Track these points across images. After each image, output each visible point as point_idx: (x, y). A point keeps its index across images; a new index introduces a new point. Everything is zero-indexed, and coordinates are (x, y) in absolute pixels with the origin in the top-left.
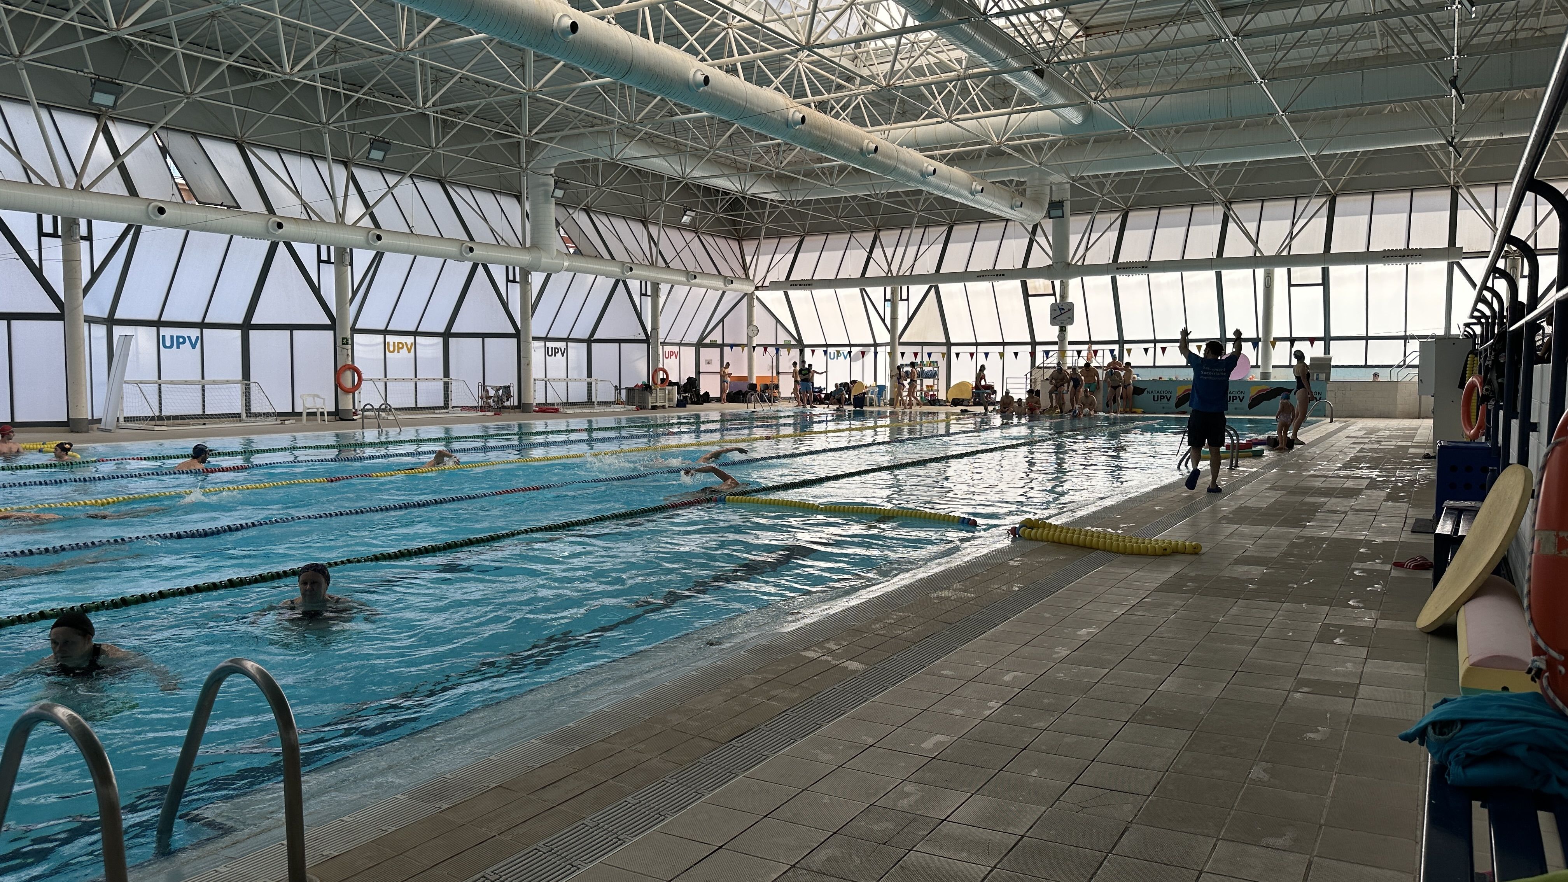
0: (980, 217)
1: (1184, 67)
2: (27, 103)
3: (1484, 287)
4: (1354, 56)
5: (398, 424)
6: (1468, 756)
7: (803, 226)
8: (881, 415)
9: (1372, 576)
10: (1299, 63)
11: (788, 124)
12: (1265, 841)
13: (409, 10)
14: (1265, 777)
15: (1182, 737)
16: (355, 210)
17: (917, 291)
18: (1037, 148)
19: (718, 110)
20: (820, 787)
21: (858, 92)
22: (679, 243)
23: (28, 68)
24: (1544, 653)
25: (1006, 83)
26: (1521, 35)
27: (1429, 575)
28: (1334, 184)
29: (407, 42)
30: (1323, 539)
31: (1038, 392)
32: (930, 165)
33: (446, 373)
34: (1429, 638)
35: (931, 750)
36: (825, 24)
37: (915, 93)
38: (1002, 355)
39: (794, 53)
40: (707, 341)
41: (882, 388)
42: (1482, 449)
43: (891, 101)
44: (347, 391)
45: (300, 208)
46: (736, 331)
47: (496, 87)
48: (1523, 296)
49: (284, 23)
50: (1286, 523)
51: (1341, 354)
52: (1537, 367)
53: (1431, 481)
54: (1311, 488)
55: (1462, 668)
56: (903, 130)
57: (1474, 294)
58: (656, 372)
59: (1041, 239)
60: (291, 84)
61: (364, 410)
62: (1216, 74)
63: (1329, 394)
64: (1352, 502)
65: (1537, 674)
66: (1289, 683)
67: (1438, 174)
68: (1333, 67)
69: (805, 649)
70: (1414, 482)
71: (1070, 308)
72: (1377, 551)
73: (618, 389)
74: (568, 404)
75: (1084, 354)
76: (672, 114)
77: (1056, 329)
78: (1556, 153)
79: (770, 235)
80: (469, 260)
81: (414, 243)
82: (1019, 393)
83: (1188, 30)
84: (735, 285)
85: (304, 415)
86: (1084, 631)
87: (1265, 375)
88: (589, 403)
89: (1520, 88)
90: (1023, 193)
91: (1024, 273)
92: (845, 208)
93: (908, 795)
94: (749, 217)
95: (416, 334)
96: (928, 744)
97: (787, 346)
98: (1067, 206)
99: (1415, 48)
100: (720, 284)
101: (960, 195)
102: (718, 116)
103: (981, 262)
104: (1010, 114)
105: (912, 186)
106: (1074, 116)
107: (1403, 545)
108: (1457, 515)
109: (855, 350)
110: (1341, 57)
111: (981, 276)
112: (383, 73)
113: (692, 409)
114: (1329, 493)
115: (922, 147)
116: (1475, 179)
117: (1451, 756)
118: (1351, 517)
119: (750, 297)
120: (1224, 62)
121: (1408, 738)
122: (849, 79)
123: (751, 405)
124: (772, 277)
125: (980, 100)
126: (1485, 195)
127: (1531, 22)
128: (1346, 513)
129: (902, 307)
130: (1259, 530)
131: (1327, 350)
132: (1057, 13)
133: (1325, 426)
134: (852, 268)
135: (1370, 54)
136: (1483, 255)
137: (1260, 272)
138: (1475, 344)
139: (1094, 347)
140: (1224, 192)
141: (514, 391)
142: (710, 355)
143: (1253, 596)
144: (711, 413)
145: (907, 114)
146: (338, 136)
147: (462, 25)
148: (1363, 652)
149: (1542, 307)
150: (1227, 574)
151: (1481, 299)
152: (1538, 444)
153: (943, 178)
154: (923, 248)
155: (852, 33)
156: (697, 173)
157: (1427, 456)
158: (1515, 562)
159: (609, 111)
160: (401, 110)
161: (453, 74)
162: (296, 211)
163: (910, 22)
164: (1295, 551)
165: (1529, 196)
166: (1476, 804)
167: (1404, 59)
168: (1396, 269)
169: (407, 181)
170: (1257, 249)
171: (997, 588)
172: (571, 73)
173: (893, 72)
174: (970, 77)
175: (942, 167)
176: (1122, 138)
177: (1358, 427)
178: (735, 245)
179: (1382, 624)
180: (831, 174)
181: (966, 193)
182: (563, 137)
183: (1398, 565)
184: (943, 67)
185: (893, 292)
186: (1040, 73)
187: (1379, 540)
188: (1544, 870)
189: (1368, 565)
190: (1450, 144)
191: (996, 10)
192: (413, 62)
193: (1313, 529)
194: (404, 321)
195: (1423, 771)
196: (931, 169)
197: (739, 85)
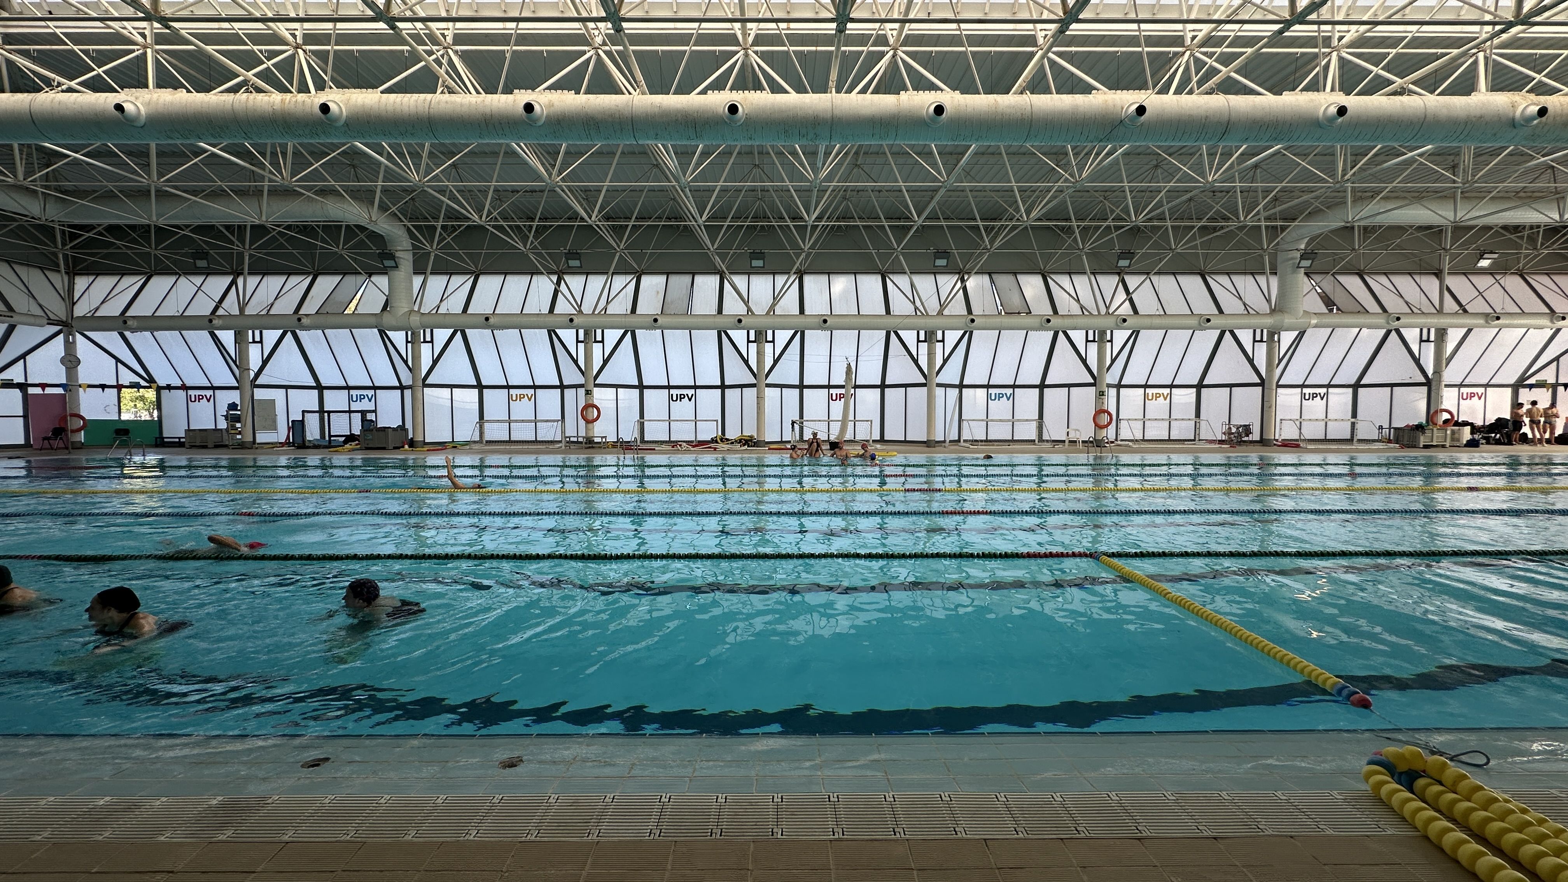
23: (901, 253)
40: (1531, 381)
44: (1101, 427)
58: (1437, 412)
73: (1387, 428)
74: (1326, 441)
80: (1211, 328)
85: (1067, 442)
88: (1350, 440)
95: (1171, 386)
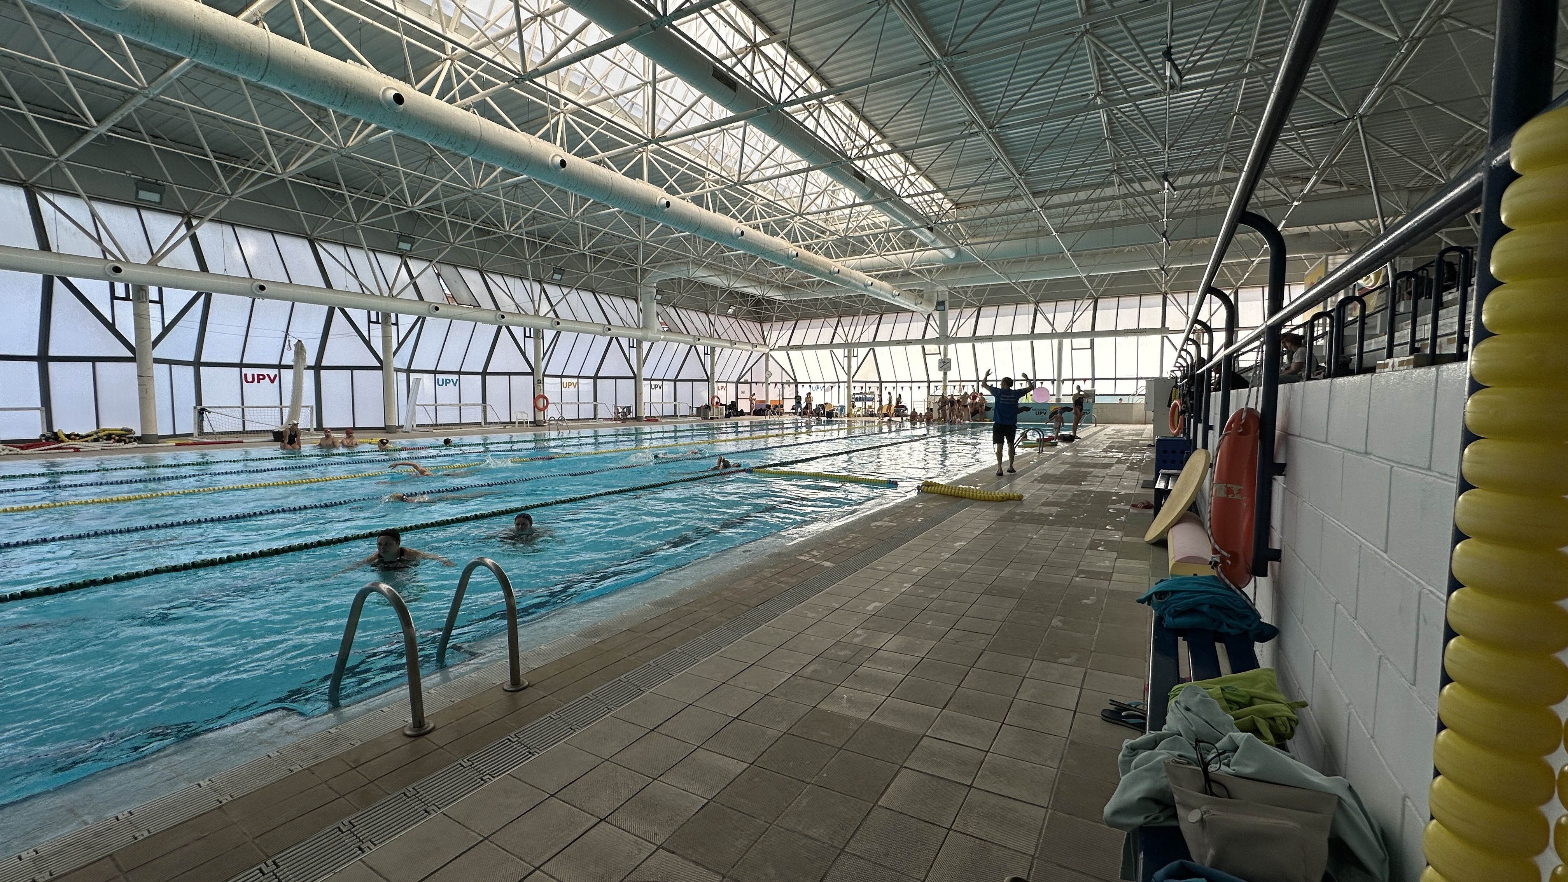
0: (898, 310)
1: (1012, 226)
2: (362, 248)
3: (1182, 349)
4: (1108, 219)
5: (568, 428)
6: (1175, 611)
7: (797, 315)
8: (842, 422)
9: (1120, 512)
10: (1077, 224)
11: (788, 257)
12: (1060, 660)
13: (576, 195)
14: (1060, 624)
15: (1014, 602)
16: (545, 308)
17: (863, 351)
18: (930, 271)
19: (749, 250)
20: (809, 631)
21: (829, 239)
22: (727, 325)
23: (361, 227)
24: (1219, 553)
25: (912, 235)
26: (1202, 208)
27: (1152, 512)
28: (1096, 292)
29: (574, 214)
30: (1092, 492)
31: (931, 410)
32: (869, 280)
33: (595, 400)
34: (1152, 547)
35: (872, 611)
36: (809, 201)
37: (860, 240)
38: (911, 388)
39: (792, 218)
40: (742, 380)
41: (843, 407)
42: (1181, 441)
43: (847, 244)
44: (540, 410)
45: (514, 307)
46: (758, 374)
47: (624, 238)
48: (1205, 355)
49: (505, 203)
50: (1071, 483)
51: (1101, 388)
52: (1213, 394)
53: (1152, 459)
54: (1083, 463)
55: (1171, 563)
56: (854, 261)
57: (1177, 354)
58: (713, 398)
59: (932, 322)
60: (509, 237)
61: (550, 420)
62: (1030, 230)
63: (1094, 411)
64: (1108, 471)
65: (1215, 565)
66: (1073, 572)
67: (1155, 286)
68: (1096, 226)
69: (800, 555)
70: (1143, 459)
71: (949, 361)
72: (1122, 498)
73: (691, 408)
74: (663, 417)
75: (957, 388)
76: (722, 252)
77: (942, 373)
78: (1223, 274)
79: (778, 319)
80: (608, 335)
81: (578, 326)
82: (922, 410)
83: (1014, 205)
84: (758, 348)
85: (517, 423)
86: (958, 544)
87: (1058, 400)
88: (675, 416)
89: (1201, 237)
90: (922, 296)
91: (923, 341)
92: (821, 304)
93: (858, 635)
94: (766, 309)
95: (578, 377)
96: (870, 608)
97: (788, 383)
98: (947, 304)
99: (1143, 215)
100: (750, 348)
101: (887, 298)
102: (749, 253)
103: (898, 336)
104: (914, 252)
105: (859, 292)
106: (951, 254)
107: (1137, 495)
108: (1167, 477)
109: (827, 385)
110: (1100, 221)
111: (899, 343)
112: (561, 230)
113: (734, 419)
114: (1095, 466)
115: (865, 270)
116: (1176, 289)
117: (1166, 611)
118: (1107, 479)
119: (767, 355)
120: (1035, 223)
121: (1142, 601)
122: (823, 232)
123: (767, 417)
124: (779, 344)
125: (897, 244)
126: (1182, 298)
127: (1207, 200)
128: (1104, 477)
129: (854, 360)
130: (1055, 487)
131: (1093, 386)
132: (940, 195)
133: (1092, 429)
134: (825, 339)
135: (1117, 218)
136: (1182, 331)
137: (1056, 342)
138: (1177, 382)
139: (963, 384)
140: (1035, 297)
141: (633, 409)
142: (742, 387)
143: (1052, 523)
144: (744, 421)
145: (856, 252)
146: (535, 266)
147: (605, 203)
148: (1115, 555)
149: (1215, 360)
150: (1037, 511)
151: (1180, 356)
152: (1214, 437)
153: (876, 287)
154: (866, 327)
155: (825, 207)
156: (736, 285)
157: (1150, 445)
158: (1200, 501)
159: (689, 251)
160: (570, 251)
161: (600, 231)
162: (512, 308)
163: (858, 201)
164: (1076, 498)
165: (1208, 295)
166: (1180, 639)
167: (1136, 221)
168: (1133, 339)
169: (574, 291)
170: (1054, 329)
171: (909, 520)
172: (666, 230)
173: (848, 229)
174: (892, 231)
175: (876, 282)
176: (977, 266)
177: (1111, 429)
178: (758, 325)
179: (1125, 539)
180: (813, 285)
181: (890, 296)
182: (662, 266)
183: (1134, 506)
184: (877, 226)
185: (849, 352)
186: (931, 229)
187: (1123, 492)
188: (1219, 675)
189: (1117, 506)
190: (1162, 269)
191: (906, 194)
192: (577, 224)
193: (1085, 486)
194: (572, 370)
195: (1149, 620)
196: (870, 283)
197: (761, 235)
